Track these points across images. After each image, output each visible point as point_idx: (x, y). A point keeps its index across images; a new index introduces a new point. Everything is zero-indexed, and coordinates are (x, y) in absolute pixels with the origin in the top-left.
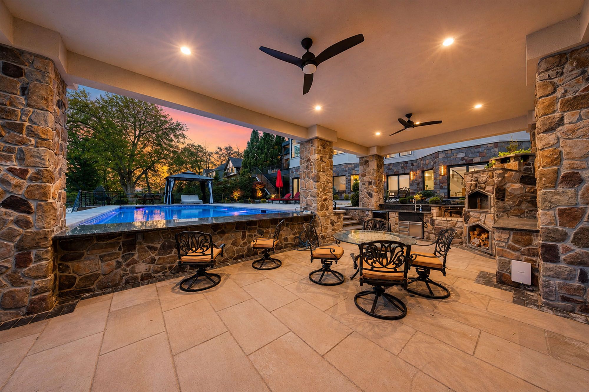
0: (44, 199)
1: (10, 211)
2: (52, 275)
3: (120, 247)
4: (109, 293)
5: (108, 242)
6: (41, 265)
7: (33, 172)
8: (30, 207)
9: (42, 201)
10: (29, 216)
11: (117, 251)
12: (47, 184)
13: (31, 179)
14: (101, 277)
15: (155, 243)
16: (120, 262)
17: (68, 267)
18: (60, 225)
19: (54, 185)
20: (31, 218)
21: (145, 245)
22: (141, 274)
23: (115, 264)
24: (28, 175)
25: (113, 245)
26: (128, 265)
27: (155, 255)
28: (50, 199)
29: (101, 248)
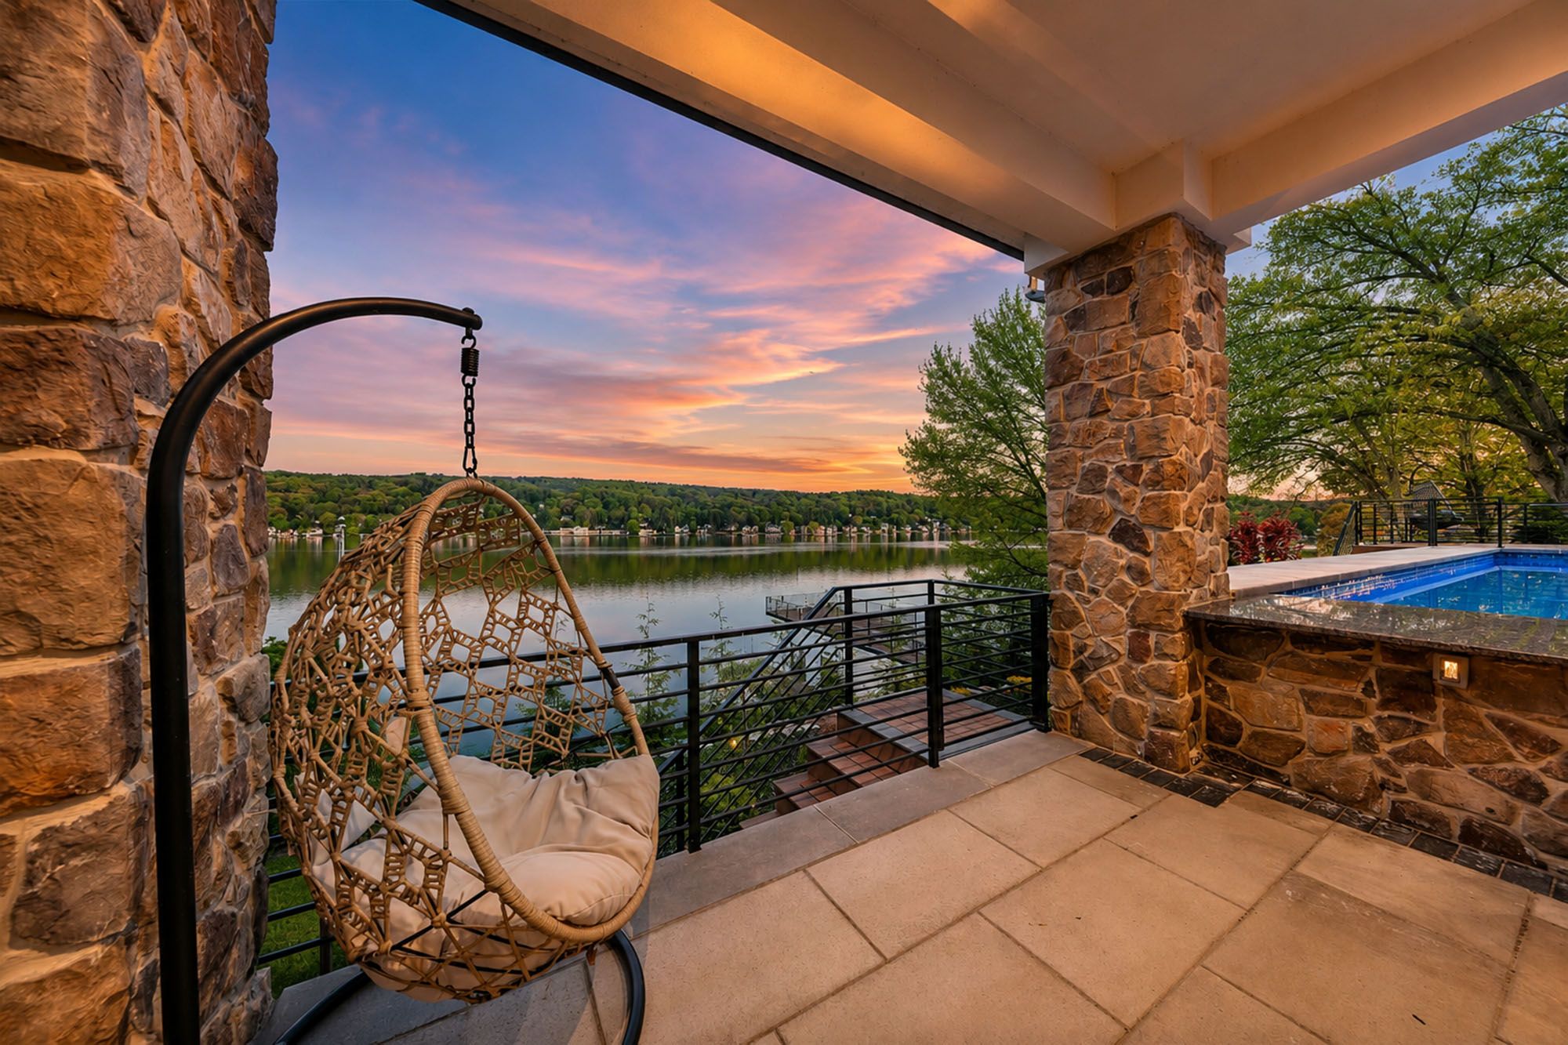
0: (1165, 524)
1: (1120, 547)
2: (1188, 697)
3: (1369, 684)
4: (1325, 814)
5: (1326, 656)
6: (1164, 667)
7: (1151, 467)
8: (1145, 542)
9: (1164, 529)
10: (1146, 560)
11: (1358, 694)
12: (1173, 492)
13: (1146, 484)
14: (1307, 756)
15: (1536, 715)
16: (1368, 735)
17: (1224, 690)
18: (1211, 586)
19: (1190, 495)
20: (1149, 564)
21: (1482, 711)
22: (1464, 815)
23: (1350, 733)
24: (1143, 476)
25: (1344, 672)
26: (1401, 756)
27: (1544, 770)
28: (1177, 524)
29: (1306, 668)
